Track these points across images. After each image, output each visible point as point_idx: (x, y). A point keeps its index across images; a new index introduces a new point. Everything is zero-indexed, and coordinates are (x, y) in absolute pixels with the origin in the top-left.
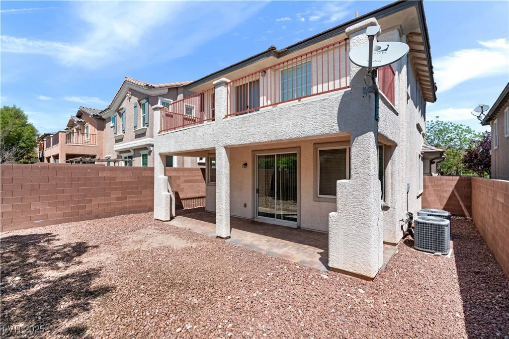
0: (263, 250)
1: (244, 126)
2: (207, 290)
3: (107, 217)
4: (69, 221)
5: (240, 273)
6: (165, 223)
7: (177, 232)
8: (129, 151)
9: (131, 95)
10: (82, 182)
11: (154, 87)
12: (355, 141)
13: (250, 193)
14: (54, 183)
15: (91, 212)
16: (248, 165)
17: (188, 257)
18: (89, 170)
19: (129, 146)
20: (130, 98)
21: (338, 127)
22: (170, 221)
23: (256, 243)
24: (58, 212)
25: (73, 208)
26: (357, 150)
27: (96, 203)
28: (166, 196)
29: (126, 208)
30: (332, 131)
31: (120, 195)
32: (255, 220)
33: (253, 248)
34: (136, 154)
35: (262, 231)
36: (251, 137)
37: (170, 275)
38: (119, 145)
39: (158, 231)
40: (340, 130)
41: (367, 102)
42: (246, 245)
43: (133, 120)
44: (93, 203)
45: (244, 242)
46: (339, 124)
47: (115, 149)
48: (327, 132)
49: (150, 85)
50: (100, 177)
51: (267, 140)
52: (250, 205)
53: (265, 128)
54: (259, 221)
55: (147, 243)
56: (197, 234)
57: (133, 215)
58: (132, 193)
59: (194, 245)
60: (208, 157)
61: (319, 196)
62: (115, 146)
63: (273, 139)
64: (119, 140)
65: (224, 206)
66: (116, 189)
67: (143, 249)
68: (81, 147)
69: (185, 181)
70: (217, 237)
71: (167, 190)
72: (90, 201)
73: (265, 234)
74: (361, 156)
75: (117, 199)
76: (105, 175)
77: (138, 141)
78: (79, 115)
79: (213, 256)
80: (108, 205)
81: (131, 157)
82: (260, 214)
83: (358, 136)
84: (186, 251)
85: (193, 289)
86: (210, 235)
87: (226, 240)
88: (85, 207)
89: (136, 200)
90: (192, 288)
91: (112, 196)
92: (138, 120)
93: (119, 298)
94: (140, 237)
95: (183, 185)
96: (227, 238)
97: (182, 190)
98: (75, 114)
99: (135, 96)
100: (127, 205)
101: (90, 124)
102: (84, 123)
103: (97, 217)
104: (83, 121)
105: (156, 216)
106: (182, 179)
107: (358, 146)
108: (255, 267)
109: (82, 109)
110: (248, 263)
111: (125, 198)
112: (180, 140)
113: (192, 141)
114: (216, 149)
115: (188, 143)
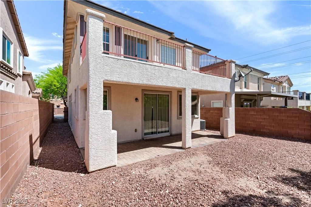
12: (232, 95)
52: (140, 129)
61: (179, 116)
112: (150, 74)
113: (165, 78)
114: (186, 89)
115: (160, 79)
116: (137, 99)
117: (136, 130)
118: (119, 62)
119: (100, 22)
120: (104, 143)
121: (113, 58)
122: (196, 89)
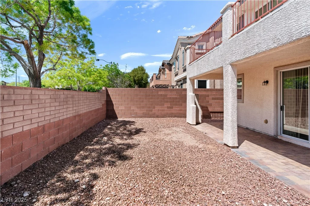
0: (273, 171)
1: (248, 38)
2: (184, 187)
3: (163, 118)
4: (145, 117)
5: (227, 186)
6: (192, 126)
7: (196, 134)
8: (181, 81)
9: (181, 46)
10: (151, 97)
11: (192, 37)
13: (273, 110)
14: (139, 97)
15: (155, 114)
16: (269, 83)
17: (189, 153)
18: (154, 91)
19: (180, 78)
20: (181, 48)
22: (196, 125)
23: (266, 161)
24: (141, 112)
25: (147, 110)
27: (157, 109)
28: (193, 107)
29: (173, 113)
31: (169, 106)
32: (279, 137)
33: (260, 165)
34: (184, 82)
35: (281, 151)
36: (256, 47)
37: (166, 163)
38: (176, 78)
39: (183, 130)
42: (252, 160)
43: (182, 61)
44: (156, 109)
45: (251, 156)
47: (175, 80)
49: (190, 37)
50: (159, 95)
51: (276, 45)
52: (271, 122)
53: (274, 32)
54: (284, 139)
55: (171, 136)
56: (209, 138)
57: (176, 118)
58: (176, 105)
59: (201, 146)
62: (175, 78)
64: (176, 75)
65: (230, 117)
66: (167, 102)
67: (166, 139)
68: (162, 81)
69: (213, 99)
70: (225, 144)
71: (194, 103)
72: (154, 108)
73: (286, 155)
75: (168, 108)
76: (161, 93)
77: (184, 74)
78: (163, 65)
79: (211, 159)
80: (163, 110)
81: (182, 84)
82: (285, 132)
84: (191, 149)
85: (174, 182)
86: (219, 142)
87: (231, 149)
88: (152, 111)
89: (178, 109)
90: (173, 180)
91: (165, 106)
92: (185, 61)
93: (127, 166)
94: (170, 132)
95: (211, 101)
96: (233, 147)
97: (211, 105)
98: (161, 65)
99: (183, 47)
100: (173, 112)
101: (167, 68)
102: (165, 68)
103: (158, 117)
104: (164, 67)
105: (187, 121)
106: (211, 97)
108: (251, 187)
109: (164, 62)
110: (243, 179)
111: (172, 108)
116: (267, 82)
117: (266, 122)
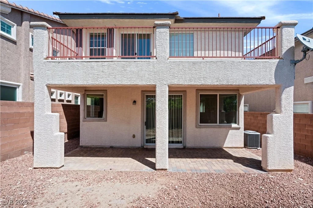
12: (284, 91)
13: (140, 126)
21: (274, 81)
22: (63, 166)
26: (285, 96)
30: (270, 83)
40: (275, 83)
41: (292, 69)
42: (191, 170)
46: (275, 79)
48: (267, 83)
51: (218, 84)
53: (217, 74)
60: (85, 93)
61: (200, 124)
63: (224, 84)
74: (288, 100)
83: (286, 88)
107: (286, 94)
112: (96, 72)
113: (118, 75)
114: (157, 86)
115: (111, 77)
116: (135, 102)
117: (134, 136)
118: (61, 64)
119: (42, 30)
120: (46, 144)
121: (54, 62)
122: (178, 85)
